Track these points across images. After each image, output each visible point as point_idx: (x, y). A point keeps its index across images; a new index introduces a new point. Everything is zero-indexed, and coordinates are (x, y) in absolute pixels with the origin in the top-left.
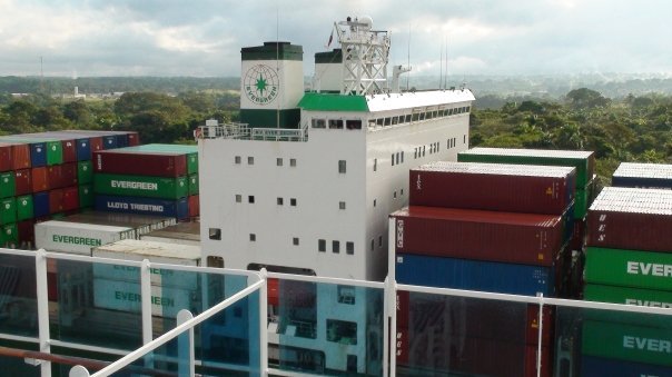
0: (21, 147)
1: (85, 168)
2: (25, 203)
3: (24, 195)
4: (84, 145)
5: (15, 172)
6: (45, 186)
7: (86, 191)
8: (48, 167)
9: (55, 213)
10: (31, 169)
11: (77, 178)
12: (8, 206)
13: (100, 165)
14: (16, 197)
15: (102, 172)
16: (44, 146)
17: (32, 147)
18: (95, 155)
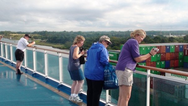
0: (163, 46)
1: (181, 54)
2: (163, 63)
3: (163, 61)
4: (181, 47)
5: (161, 54)
6: (169, 59)
7: (181, 61)
8: (170, 53)
9: (171, 67)
10: (165, 53)
11: (178, 57)
12: (158, 64)
13: (186, 53)
14: (161, 61)
15: (186, 55)
16: (169, 46)
17: (166, 46)
18: (185, 50)
